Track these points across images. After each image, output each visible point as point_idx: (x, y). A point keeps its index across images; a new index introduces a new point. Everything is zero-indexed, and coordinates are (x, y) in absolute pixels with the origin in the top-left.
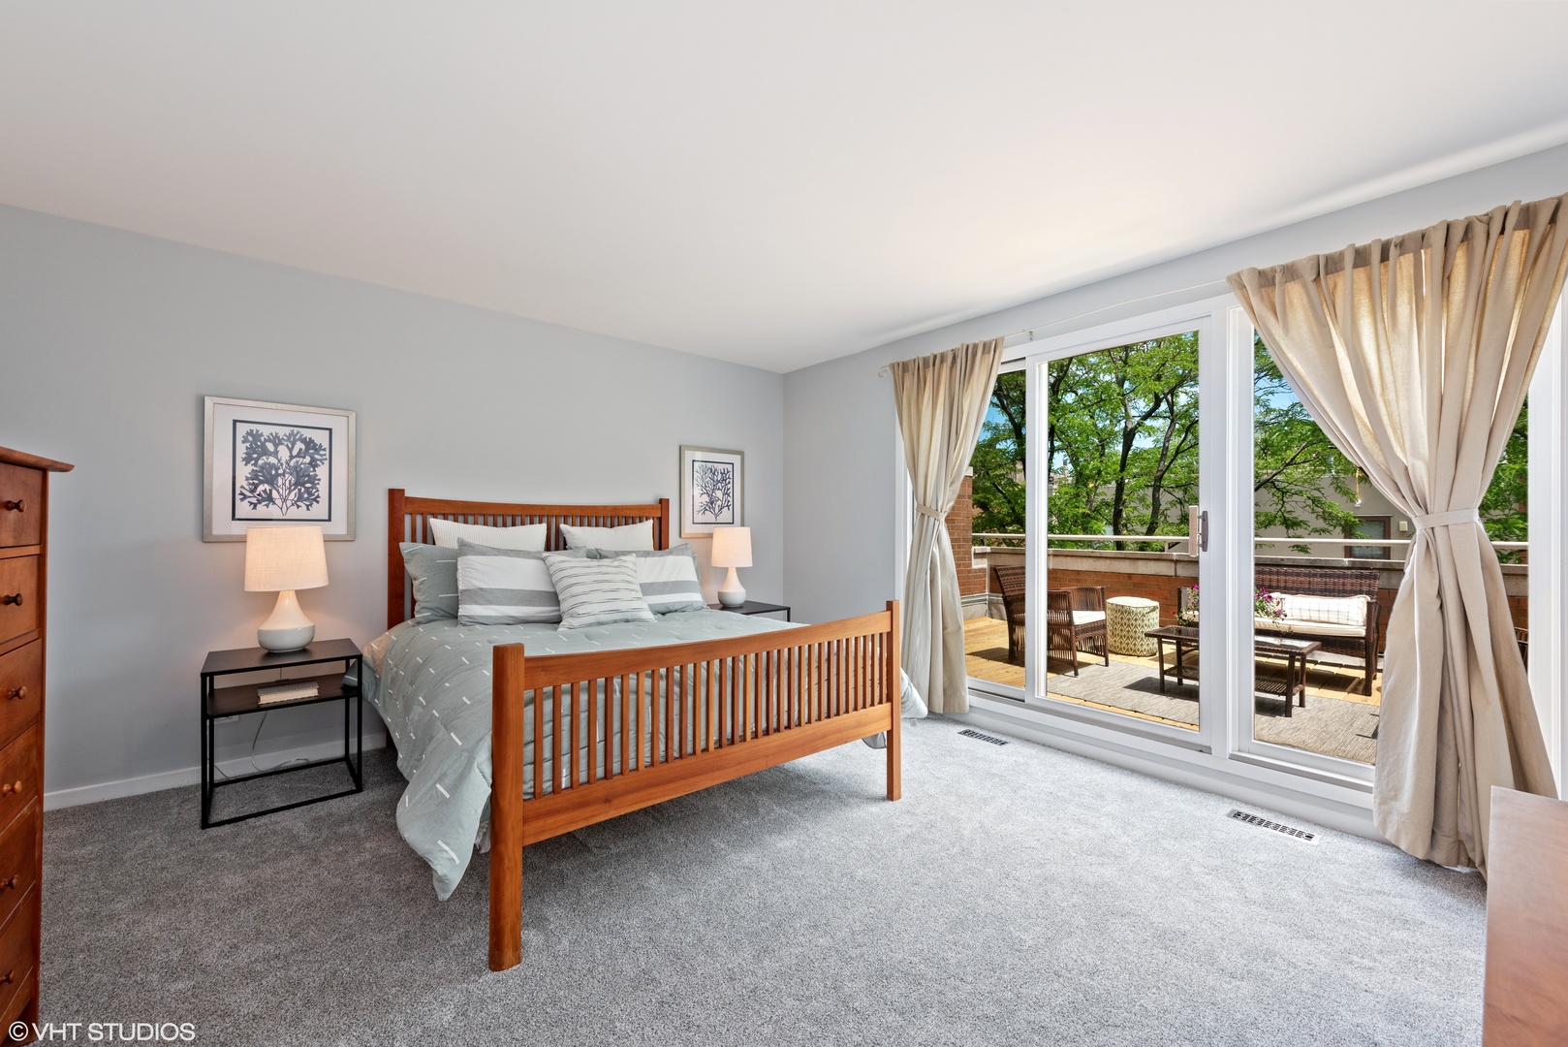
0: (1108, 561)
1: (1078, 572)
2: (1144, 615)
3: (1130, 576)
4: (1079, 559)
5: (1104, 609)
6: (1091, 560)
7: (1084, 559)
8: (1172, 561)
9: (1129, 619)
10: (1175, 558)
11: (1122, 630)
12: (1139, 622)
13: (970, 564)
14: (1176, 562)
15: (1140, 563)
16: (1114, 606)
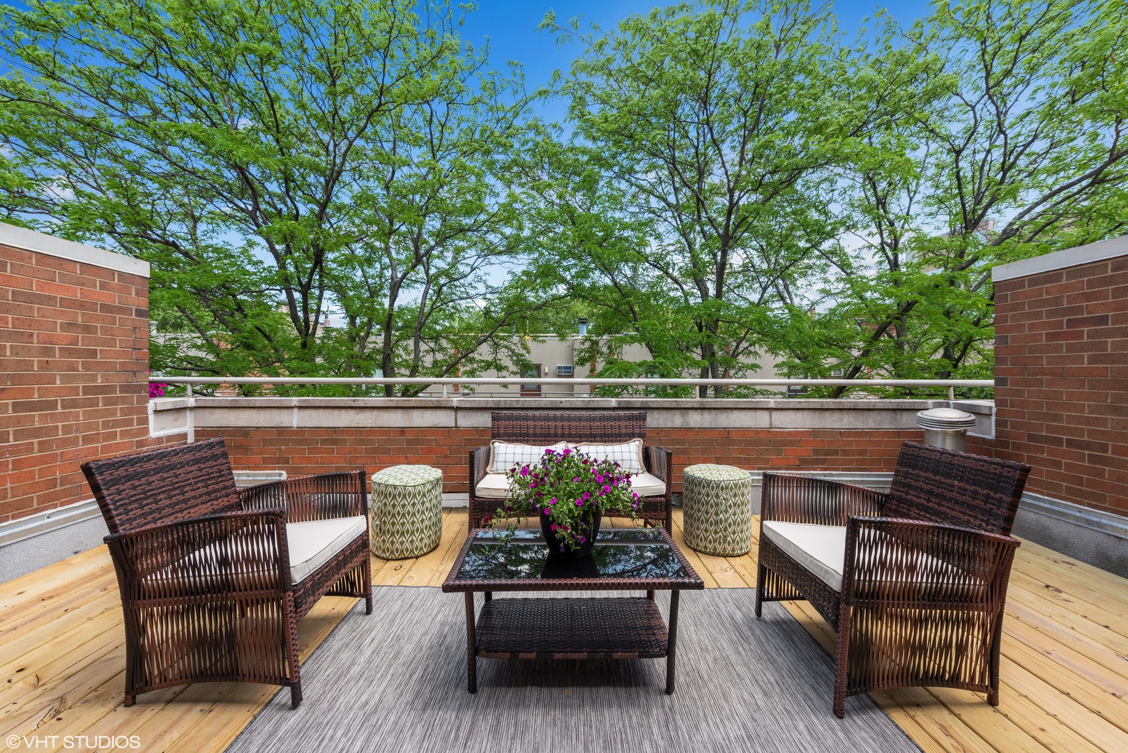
0: (375, 413)
1: (335, 430)
2: (424, 495)
3: (402, 431)
4: (336, 412)
5: (365, 512)
6: (352, 413)
7: (343, 411)
8: (451, 408)
9: (404, 506)
10: (455, 405)
11: (393, 524)
12: (419, 507)
13: (146, 431)
14: (457, 409)
15: (416, 413)
16: (383, 488)
